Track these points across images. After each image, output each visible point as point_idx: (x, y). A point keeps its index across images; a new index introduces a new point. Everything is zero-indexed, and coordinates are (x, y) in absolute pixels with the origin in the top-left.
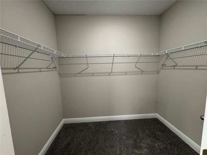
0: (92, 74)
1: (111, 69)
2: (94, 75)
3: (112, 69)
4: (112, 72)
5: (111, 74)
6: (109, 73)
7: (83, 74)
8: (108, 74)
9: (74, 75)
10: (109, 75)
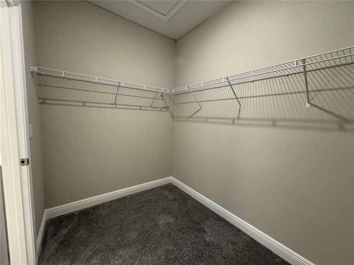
0: (206, 120)
1: (238, 110)
2: (208, 120)
3: (240, 110)
4: (238, 118)
5: (236, 122)
6: (234, 120)
7: (194, 118)
8: (231, 121)
9: (185, 119)
10: (233, 123)
